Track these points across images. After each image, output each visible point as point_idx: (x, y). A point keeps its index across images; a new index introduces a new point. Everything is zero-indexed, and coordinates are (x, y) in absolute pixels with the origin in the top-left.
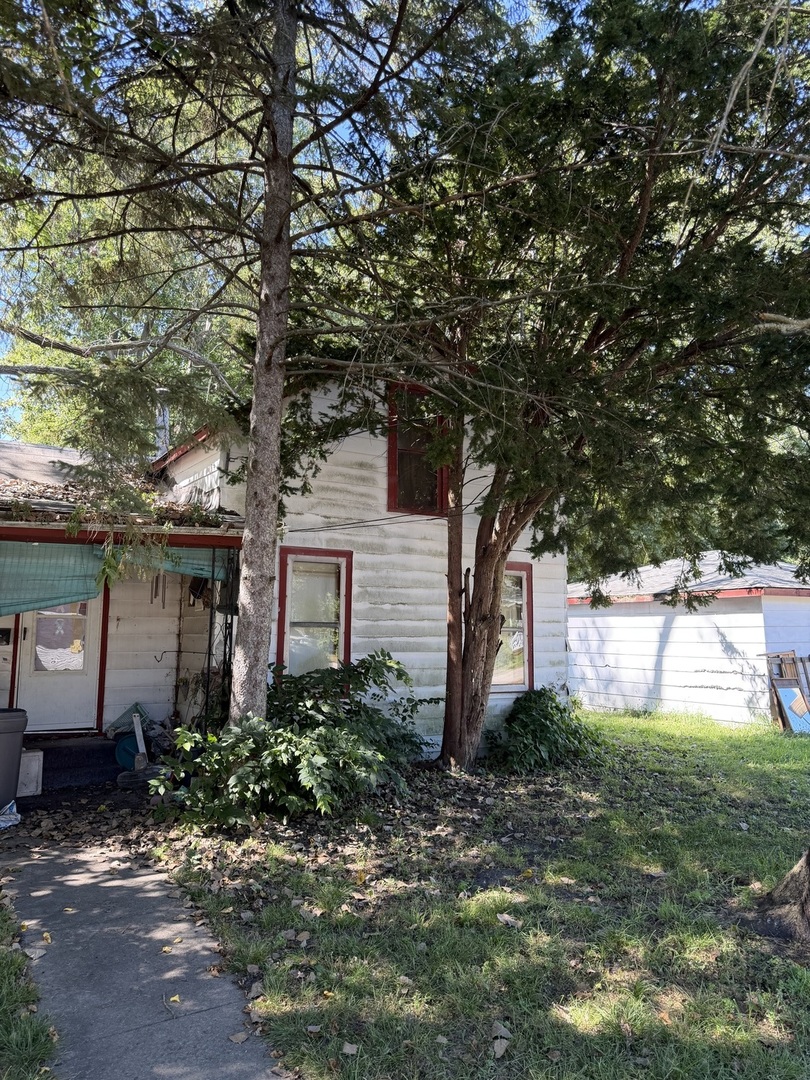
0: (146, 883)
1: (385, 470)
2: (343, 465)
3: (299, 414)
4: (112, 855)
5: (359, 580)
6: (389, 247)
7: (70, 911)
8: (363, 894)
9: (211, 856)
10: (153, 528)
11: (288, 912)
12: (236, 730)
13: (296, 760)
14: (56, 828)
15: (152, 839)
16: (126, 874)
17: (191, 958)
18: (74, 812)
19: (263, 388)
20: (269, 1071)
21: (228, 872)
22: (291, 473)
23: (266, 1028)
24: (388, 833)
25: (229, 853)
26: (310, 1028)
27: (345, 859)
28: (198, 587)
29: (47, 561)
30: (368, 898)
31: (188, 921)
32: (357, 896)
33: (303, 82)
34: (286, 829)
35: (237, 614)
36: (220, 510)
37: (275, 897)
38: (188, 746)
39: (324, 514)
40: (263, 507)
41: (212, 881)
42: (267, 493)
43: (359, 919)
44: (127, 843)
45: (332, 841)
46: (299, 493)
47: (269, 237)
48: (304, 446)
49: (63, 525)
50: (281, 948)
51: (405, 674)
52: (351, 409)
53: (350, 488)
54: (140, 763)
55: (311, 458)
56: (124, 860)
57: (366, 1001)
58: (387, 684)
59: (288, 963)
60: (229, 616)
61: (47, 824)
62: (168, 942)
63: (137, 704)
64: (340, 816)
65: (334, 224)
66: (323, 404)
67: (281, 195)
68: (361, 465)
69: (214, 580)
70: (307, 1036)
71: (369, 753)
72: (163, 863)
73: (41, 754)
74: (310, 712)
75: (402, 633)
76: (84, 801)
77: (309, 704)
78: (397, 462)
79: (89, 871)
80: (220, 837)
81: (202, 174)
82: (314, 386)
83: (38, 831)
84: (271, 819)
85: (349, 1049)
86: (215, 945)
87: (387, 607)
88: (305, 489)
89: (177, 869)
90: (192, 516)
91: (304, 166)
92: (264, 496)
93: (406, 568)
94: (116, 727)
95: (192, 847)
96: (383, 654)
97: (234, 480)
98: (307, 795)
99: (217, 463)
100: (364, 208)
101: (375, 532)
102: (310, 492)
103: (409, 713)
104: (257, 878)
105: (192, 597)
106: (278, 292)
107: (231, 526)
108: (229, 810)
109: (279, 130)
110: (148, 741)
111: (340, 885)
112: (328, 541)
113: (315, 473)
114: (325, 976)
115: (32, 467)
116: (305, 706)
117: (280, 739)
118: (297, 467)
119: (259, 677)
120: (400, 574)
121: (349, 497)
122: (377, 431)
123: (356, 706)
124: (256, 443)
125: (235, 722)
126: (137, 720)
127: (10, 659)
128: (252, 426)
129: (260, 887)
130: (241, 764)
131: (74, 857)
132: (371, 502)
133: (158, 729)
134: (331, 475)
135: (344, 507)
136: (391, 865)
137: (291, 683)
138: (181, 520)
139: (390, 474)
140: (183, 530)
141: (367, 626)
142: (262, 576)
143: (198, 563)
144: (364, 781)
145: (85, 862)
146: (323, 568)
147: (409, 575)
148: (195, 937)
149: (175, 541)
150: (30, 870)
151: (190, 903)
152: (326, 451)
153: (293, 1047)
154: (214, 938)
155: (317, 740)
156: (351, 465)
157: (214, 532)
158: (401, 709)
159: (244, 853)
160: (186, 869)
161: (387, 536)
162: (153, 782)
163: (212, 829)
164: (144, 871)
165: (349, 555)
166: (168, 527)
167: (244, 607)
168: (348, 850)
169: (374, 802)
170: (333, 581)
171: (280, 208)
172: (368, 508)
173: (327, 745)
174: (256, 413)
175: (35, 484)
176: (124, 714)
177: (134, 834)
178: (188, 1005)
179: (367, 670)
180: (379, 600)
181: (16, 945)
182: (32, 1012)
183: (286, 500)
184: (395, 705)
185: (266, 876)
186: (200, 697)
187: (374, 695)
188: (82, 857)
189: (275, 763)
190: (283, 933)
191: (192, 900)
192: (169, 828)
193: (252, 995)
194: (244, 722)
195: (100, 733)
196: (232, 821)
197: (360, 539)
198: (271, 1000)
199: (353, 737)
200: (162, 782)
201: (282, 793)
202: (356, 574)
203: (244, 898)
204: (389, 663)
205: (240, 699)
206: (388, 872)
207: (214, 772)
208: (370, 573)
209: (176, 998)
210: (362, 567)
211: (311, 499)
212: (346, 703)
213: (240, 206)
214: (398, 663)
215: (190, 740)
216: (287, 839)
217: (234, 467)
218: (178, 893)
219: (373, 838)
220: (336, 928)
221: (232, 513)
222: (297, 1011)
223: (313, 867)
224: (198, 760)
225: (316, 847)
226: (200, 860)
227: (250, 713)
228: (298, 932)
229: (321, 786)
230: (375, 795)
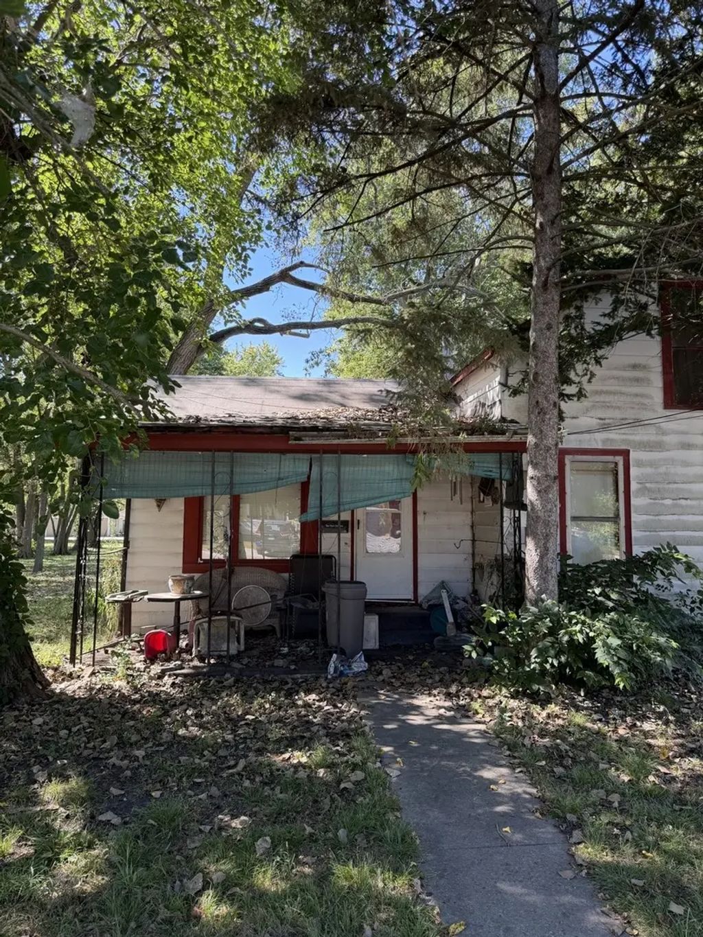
0: (469, 730)
1: (660, 369)
2: (616, 368)
3: (573, 326)
4: (438, 703)
5: (637, 477)
6: (657, 153)
7: (414, 744)
8: (669, 769)
9: (520, 715)
10: (452, 439)
11: (597, 773)
12: (533, 609)
13: (592, 640)
14: (394, 677)
15: (469, 695)
16: (452, 720)
17: (514, 798)
18: (405, 665)
19: (541, 307)
20: (598, 910)
21: (537, 731)
22: (568, 381)
23: (591, 872)
24: (687, 715)
25: (535, 715)
26: (633, 881)
27: (646, 734)
28: (486, 486)
29: (373, 468)
30: (674, 773)
31: (508, 767)
32: (663, 770)
33: (565, 20)
34: (584, 700)
35: (526, 510)
36: (503, 419)
37: (582, 759)
38: (494, 620)
39: (599, 416)
40: (545, 414)
41: (524, 737)
42: (548, 402)
43: (667, 791)
44: (449, 696)
45: (630, 716)
46: (576, 399)
47: (540, 170)
48: (578, 355)
49: (384, 440)
50: (594, 804)
51: (694, 566)
52: (623, 313)
53: (624, 389)
54: (451, 631)
55: (585, 366)
56: (449, 709)
57: (687, 867)
58: (675, 575)
59: (604, 819)
60: (517, 512)
61: (386, 672)
62: (495, 782)
63: (443, 582)
64: (635, 695)
65: (602, 145)
66: (595, 314)
67: (550, 129)
68: (635, 367)
69: (501, 480)
70: (632, 888)
71: (662, 640)
72: (480, 716)
73: (377, 617)
74: (600, 599)
75: (686, 527)
76: (411, 658)
77: (598, 591)
78: (670, 360)
79: (422, 714)
80: (526, 700)
81: (479, 129)
82: (586, 298)
83: (381, 678)
84: (569, 689)
85: (676, 909)
86: (534, 791)
87: (668, 502)
88: (580, 395)
89: (492, 722)
90: (481, 426)
91: (569, 98)
92: (545, 404)
93: (686, 464)
94: (428, 599)
95: (503, 705)
96: (670, 549)
97: (515, 392)
98: (604, 671)
99: (498, 379)
100: (627, 122)
101: (652, 430)
102: (586, 397)
103: (698, 605)
104: (564, 739)
105: (482, 495)
106: (551, 218)
107: (515, 433)
108: (532, 677)
109: (545, 70)
110: (454, 612)
111: (644, 757)
112: (605, 441)
113: (590, 378)
114: (641, 837)
115: (357, 397)
116: (594, 592)
117: (574, 621)
118: (572, 375)
119: (550, 565)
120: (680, 470)
121: (622, 398)
122: (653, 332)
123: (643, 595)
124: (536, 358)
125: (531, 602)
126: (444, 595)
127: (350, 543)
128: (531, 343)
129: (568, 748)
130: (539, 640)
131: (410, 701)
132: (646, 401)
133: (461, 604)
134: (604, 379)
135: (619, 408)
136: (694, 746)
137: (578, 571)
138: (472, 430)
139: (665, 372)
140: (475, 439)
141: (647, 521)
142: (547, 476)
143: (488, 466)
144: (659, 665)
145: (419, 707)
146: (600, 466)
147: (691, 471)
148: (516, 782)
149: (469, 448)
150: (379, 707)
151: (508, 753)
152: (602, 357)
153: (620, 894)
154: (533, 785)
155: (610, 624)
156: (624, 368)
157: (501, 439)
158: (688, 601)
159: (549, 716)
160: (500, 724)
161: (664, 433)
162: (467, 647)
163: (517, 692)
164: (465, 720)
165: (625, 454)
166: (463, 437)
167: (532, 503)
168: (647, 726)
169: (667, 684)
170: (610, 479)
171: (549, 142)
172: (644, 407)
173: (619, 629)
174: (534, 331)
175: (358, 409)
176: (434, 590)
177: (453, 689)
178: (518, 837)
179: (654, 562)
180: (659, 496)
181: (378, 764)
182: (397, 817)
183: (563, 405)
184: (682, 597)
185: (571, 739)
186: (495, 578)
187: (658, 585)
188: (416, 702)
189: (571, 641)
190: (595, 791)
191: (509, 749)
192: (481, 687)
193: (573, 840)
194: (540, 603)
195: (417, 604)
196: (535, 687)
197: (637, 438)
198: (593, 848)
199: (644, 624)
200: (474, 648)
201: (579, 669)
202: (634, 471)
203: (554, 755)
204: (675, 555)
205: (535, 583)
206: (691, 752)
207: (517, 644)
208: (649, 470)
209: (507, 829)
210: (640, 464)
211: (585, 403)
212: (633, 593)
213: (509, 150)
214: (686, 556)
215: (495, 614)
216: (587, 708)
217: (514, 381)
218: (496, 742)
219: (671, 718)
220: (647, 795)
221: (512, 421)
222: (618, 863)
223: (614, 737)
224: (503, 632)
225: (614, 719)
226: (510, 717)
227: (544, 596)
228: (608, 793)
229: (617, 664)
230: (667, 679)
